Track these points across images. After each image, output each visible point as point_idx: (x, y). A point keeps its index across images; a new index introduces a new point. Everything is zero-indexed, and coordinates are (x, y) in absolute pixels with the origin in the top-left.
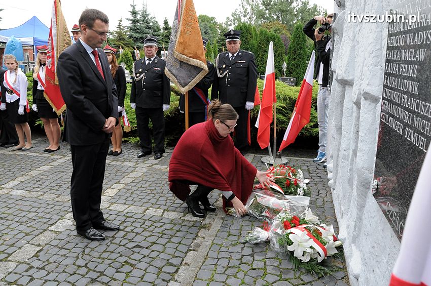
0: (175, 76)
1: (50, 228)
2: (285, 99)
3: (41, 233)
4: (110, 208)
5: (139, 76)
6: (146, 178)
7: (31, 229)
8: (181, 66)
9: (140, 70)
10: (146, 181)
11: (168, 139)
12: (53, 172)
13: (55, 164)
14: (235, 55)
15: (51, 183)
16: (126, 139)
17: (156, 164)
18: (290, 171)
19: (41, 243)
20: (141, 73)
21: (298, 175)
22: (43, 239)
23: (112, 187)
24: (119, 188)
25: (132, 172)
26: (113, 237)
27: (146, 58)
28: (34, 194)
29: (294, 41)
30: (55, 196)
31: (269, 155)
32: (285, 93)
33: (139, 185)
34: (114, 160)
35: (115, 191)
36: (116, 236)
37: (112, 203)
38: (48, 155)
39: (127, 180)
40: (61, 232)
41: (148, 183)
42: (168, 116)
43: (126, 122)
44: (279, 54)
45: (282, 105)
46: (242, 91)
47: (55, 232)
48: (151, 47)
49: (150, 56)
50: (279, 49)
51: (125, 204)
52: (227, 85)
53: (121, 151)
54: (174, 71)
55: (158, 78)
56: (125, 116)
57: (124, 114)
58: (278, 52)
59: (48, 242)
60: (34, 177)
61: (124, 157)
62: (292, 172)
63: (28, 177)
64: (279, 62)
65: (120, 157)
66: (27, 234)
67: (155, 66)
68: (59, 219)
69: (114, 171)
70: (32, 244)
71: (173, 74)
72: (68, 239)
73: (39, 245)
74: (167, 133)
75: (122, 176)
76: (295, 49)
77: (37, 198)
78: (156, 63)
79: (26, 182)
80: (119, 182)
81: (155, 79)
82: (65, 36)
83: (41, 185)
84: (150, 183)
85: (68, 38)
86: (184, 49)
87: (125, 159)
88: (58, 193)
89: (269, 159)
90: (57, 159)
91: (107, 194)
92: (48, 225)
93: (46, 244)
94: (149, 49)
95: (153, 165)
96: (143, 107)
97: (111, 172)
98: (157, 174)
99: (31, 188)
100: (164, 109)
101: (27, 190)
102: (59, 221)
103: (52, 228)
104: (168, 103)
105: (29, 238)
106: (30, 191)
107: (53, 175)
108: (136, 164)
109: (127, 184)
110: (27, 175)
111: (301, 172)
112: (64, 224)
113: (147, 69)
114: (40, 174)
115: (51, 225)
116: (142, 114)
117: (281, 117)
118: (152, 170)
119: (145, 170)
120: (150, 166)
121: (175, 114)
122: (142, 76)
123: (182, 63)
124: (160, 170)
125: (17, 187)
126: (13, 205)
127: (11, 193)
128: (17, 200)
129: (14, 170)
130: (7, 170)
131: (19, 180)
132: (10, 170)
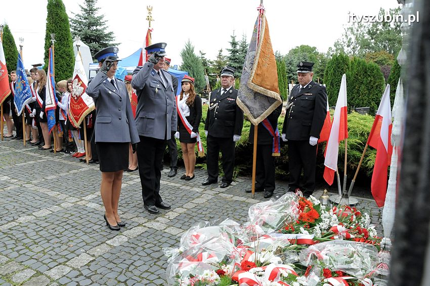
0: (248, 107)
1: (107, 242)
2: (362, 135)
3: (99, 245)
4: (165, 231)
5: (213, 105)
6: (208, 206)
7: (92, 240)
8: (255, 97)
9: (215, 100)
10: (208, 208)
11: (240, 169)
12: (127, 190)
13: (131, 183)
14: (304, 87)
15: (122, 200)
16: (200, 165)
17: (222, 192)
18: (354, 214)
19: (96, 253)
20: (214, 103)
21: (363, 218)
22: (98, 251)
23: (174, 210)
24: (180, 212)
25: (197, 197)
26: (158, 258)
27: (222, 89)
29: (394, 72)
30: (121, 213)
31: (338, 193)
32: (363, 129)
33: (200, 212)
34: (184, 185)
35: (176, 215)
36: (161, 258)
37: (169, 227)
38: (129, 174)
39: (190, 205)
40: (115, 247)
41: (209, 210)
42: (241, 146)
43: (200, 147)
44: (377, 86)
45: (357, 141)
46: (304, 124)
47: (110, 246)
48: (227, 77)
49: (226, 86)
50: (378, 81)
51: (180, 228)
52: (290, 117)
53: (194, 177)
54: (248, 103)
55: (230, 108)
56: (200, 142)
57: (199, 139)
58: (377, 84)
59: (102, 254)
61: (195, 183)
62: (356, 215)
64: (377, 94)
65: (191, 183)
66: (87, 244)
67: (229, 97)
68: (118, 235)
69: (181, 195)
70: (89, 254)
71: (246, 105)
72: (118, 254)
73: (93, 256)
74: (237, 163)
75: (187, 201)
76: (395, 81)
78: (231, 94)
80: (182, 207)
81: (228, 109)
84: (211, 210)
86: (262, 80)
87: (195, 185)
88: (125, 210)
89: (338, 198)
90: (135, 179)
91: (167, 217)
92: (107, 239)
93: (100, 256)
94: (224, 79)
95: (220, 193)
96: (214, 136)
97: (178, 196)
98: (220, 202)
100: (234, 140)
101: (100, 204)
102: (117, 236)
103: (108, 242)
104: (239, 134)
105: (87, 247)
107: (126, 193)
108: (203, 191)
109: (188, 209)
111: (368, 217)
112: (120, 240)
113: (221, 99)
115: (109, 239)
116: (213, 143)
117: (357, 153)
118: (218, 197)
119: (210, 197)
120: (216, 194)
121: (248, 144)
122: (215, 105)
123: (256, 94)
124: (225, 199)
125: (93, 200)
126: (85, 216)
127: (87, 205)
128: (89, 212)
129: (96, 185)
130: (90, 184)
131: (97, 194)
132: (93, 184)
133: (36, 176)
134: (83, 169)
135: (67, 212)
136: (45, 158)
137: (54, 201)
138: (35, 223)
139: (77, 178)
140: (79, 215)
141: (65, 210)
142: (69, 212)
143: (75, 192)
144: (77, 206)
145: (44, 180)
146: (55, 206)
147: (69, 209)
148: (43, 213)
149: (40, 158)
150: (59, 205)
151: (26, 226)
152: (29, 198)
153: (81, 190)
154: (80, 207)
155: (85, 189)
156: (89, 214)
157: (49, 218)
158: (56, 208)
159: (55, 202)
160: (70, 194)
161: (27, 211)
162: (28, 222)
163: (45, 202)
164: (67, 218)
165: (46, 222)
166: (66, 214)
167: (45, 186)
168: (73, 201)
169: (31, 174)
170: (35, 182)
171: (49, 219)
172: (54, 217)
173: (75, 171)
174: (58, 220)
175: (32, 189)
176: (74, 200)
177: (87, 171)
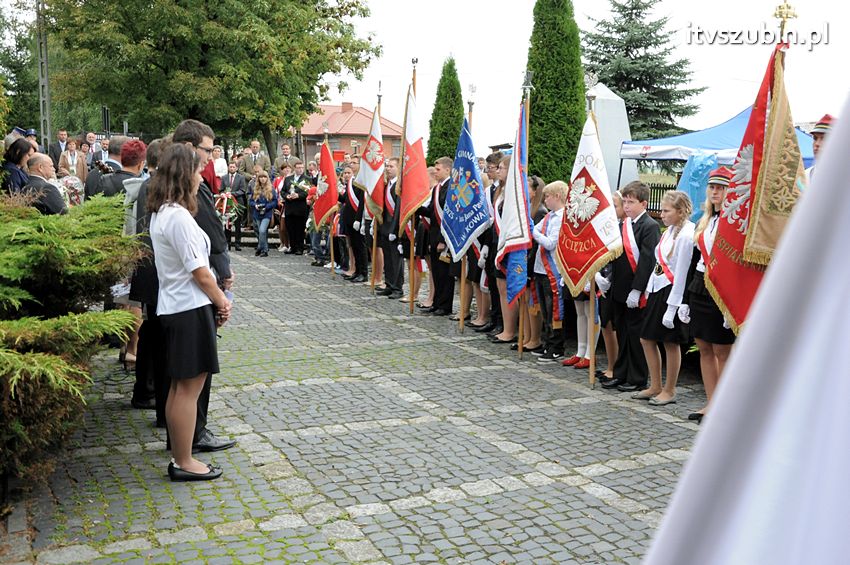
28: (628, 505)
60: (645, 467)
63: (632, 465)
77: (628, 513)
79: (625, 474)
82: (788, 145)
83: (653, 489)
85: (793, 151)
99: (628, 490)
101: (618, 492)
106: (623, 495)
110: (635, 459)
114: (660, 464)
125: (602, 480)
126: (578, 514)
127: (585, 488)
128: (589, 507)
129: (612, 442)
130: (599, 439)
131: (613, 465)
132: (605, 439)
133: (478, 401)
134: (585, 401)
135: (535, 497)
136: (499, 362)
137: (511, 466)
138: (464, 508)
139: (566, 419)
140: (564, 508)
141: (532, 492)
142: (542, 497)
143: (560, 451)
144: (561, 486)
145: (492, 412)
146: (512, 478)
147: (541, 490)
148: (484, 488)
149: (490, 362)
150: (520, 476)
151: (445, 512)
152: (457, 448)
153: (575, 450)
154: (568, 491)
155: (586, 448)
156: (586, 511)
157: (494, 502)
158: (512, 483)
159: (513, 468)
160: (548, 454)
161: (450, 480)
162: (450, 502)
163: (490, 463)
164: (535, 510)
165: (488, 511)
166: (534, 499)
167: (492, 428)
168: (553, 473)
169: (467, 396)
170: (473, 414)
171: (495, 506)
172: (506, 501)
173: (567, 402)
174: (514, 512)
175: (466, 429)
176: (556, 470)
177: (593, 405)
